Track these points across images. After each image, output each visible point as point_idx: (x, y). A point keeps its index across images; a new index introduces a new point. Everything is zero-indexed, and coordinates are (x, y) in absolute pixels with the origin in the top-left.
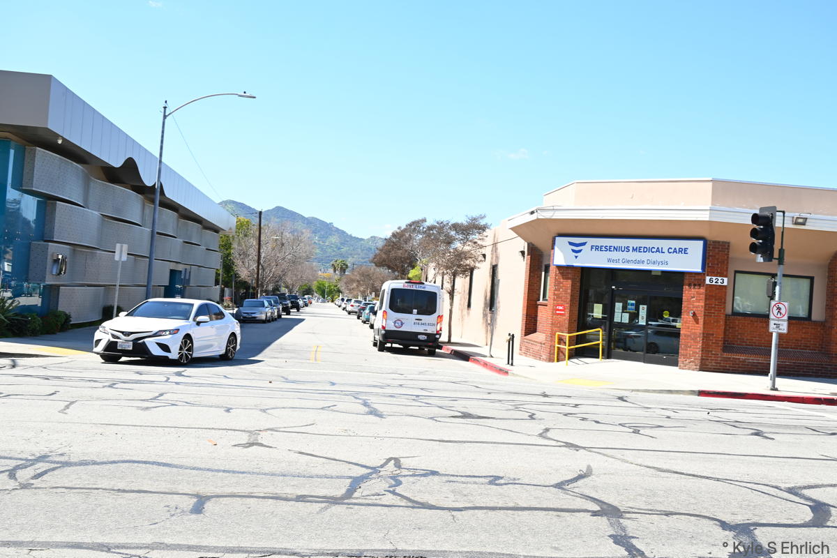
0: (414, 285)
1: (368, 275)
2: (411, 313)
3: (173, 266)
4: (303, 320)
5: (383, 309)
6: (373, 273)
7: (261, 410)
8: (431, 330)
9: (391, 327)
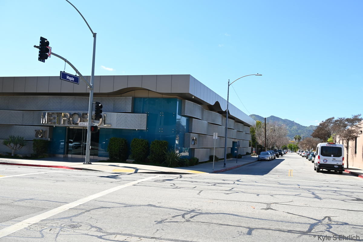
0: (331, 145)
1: (310, 141)
2: (331, 156)
3: (233, 140)
4: (284, 159)
5: (318, 155)
6: (312, 140)
7: (271, 195)
8: (340, 163)
9: (322, 162)
